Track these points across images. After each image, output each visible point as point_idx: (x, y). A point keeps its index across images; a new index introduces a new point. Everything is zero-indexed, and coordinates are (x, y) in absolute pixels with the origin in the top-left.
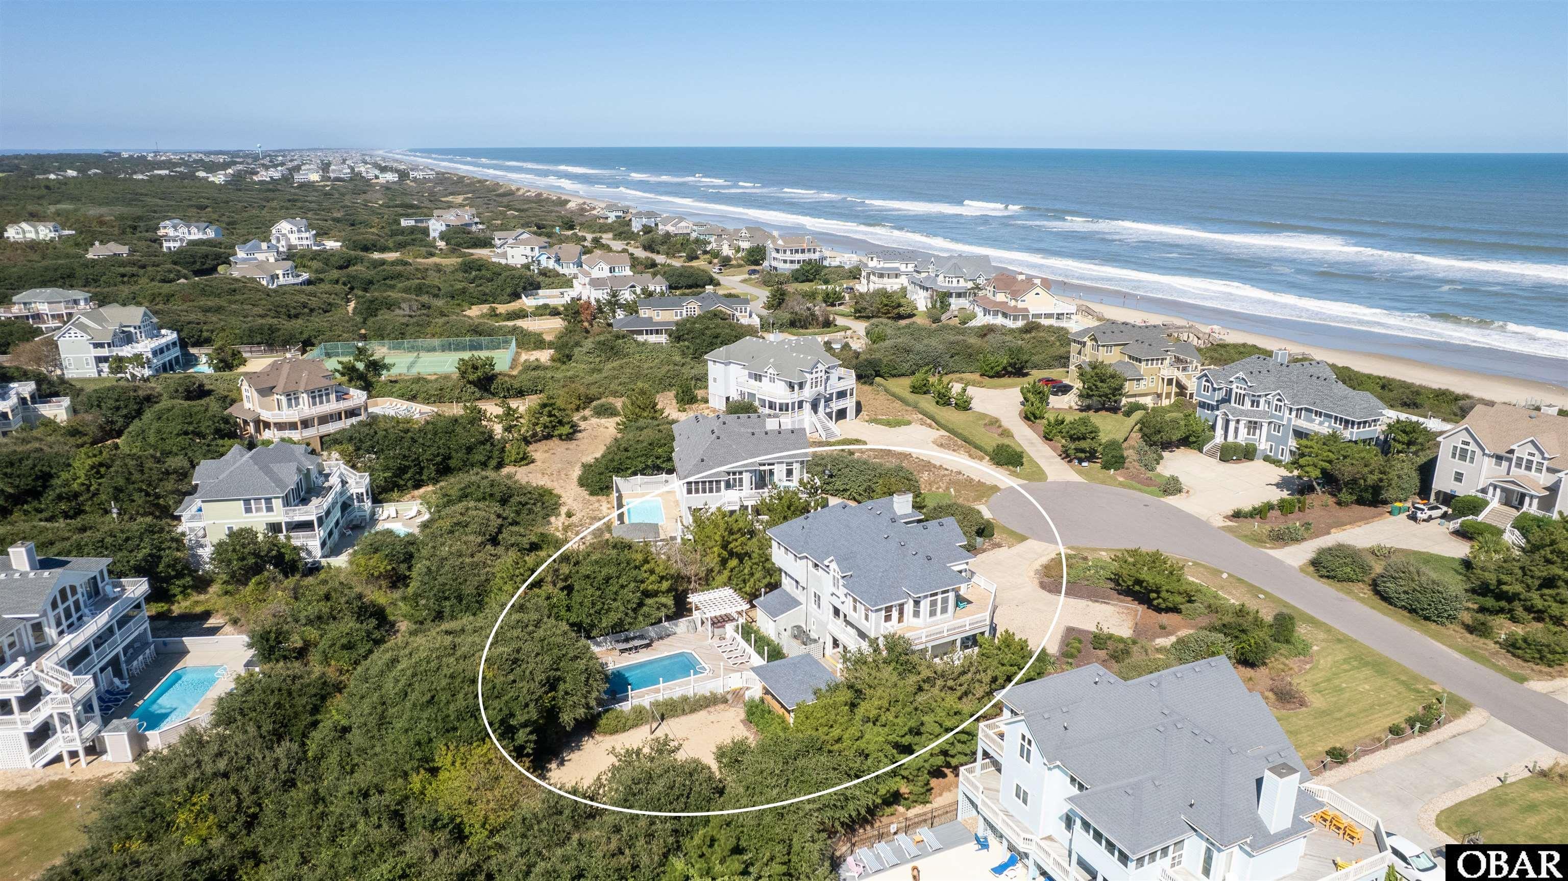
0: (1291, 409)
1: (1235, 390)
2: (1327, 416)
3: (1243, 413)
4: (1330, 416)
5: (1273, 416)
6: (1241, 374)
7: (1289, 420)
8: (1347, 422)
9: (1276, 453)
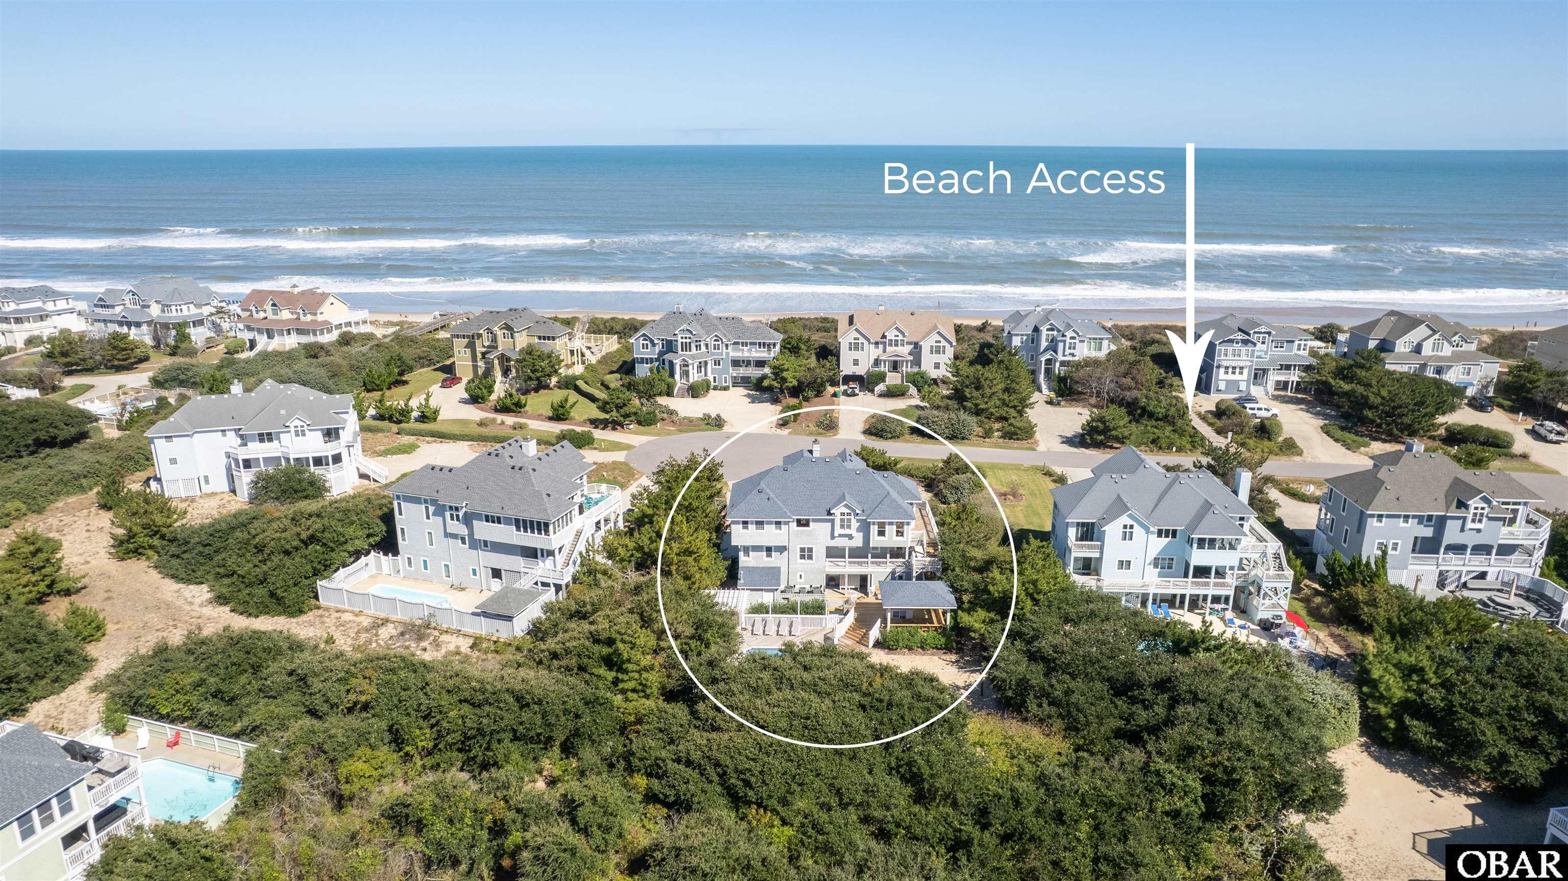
0: (727, 346)
1: (680, 340)
2: (751, 344)
3: (693, 357)
4: (755, 344)
5: (713, 354)
6: (685, 326)
7: (728, 354)
8: (769, 345)
9: (720, 381)
